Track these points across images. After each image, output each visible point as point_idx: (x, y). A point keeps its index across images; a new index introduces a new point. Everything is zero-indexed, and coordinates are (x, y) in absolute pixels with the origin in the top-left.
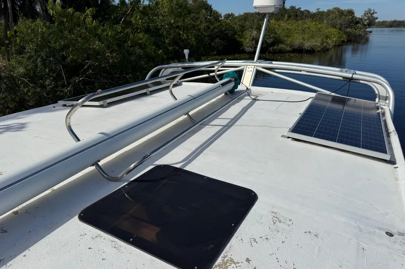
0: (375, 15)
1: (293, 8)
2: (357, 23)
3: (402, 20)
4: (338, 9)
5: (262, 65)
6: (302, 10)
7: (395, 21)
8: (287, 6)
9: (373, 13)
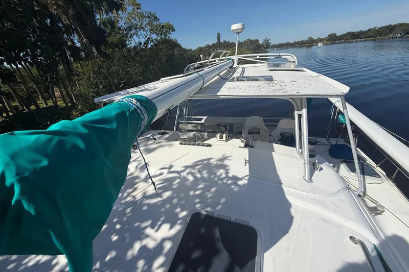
0: (269, 42)
1: (225, 42)
2: (260, 47)
3: (283, 43)
4: (250, 40)
5: (240, 56)
6: (230, 42)
7: (280, 44)
8: (222, 41)
9: (268, 40)
